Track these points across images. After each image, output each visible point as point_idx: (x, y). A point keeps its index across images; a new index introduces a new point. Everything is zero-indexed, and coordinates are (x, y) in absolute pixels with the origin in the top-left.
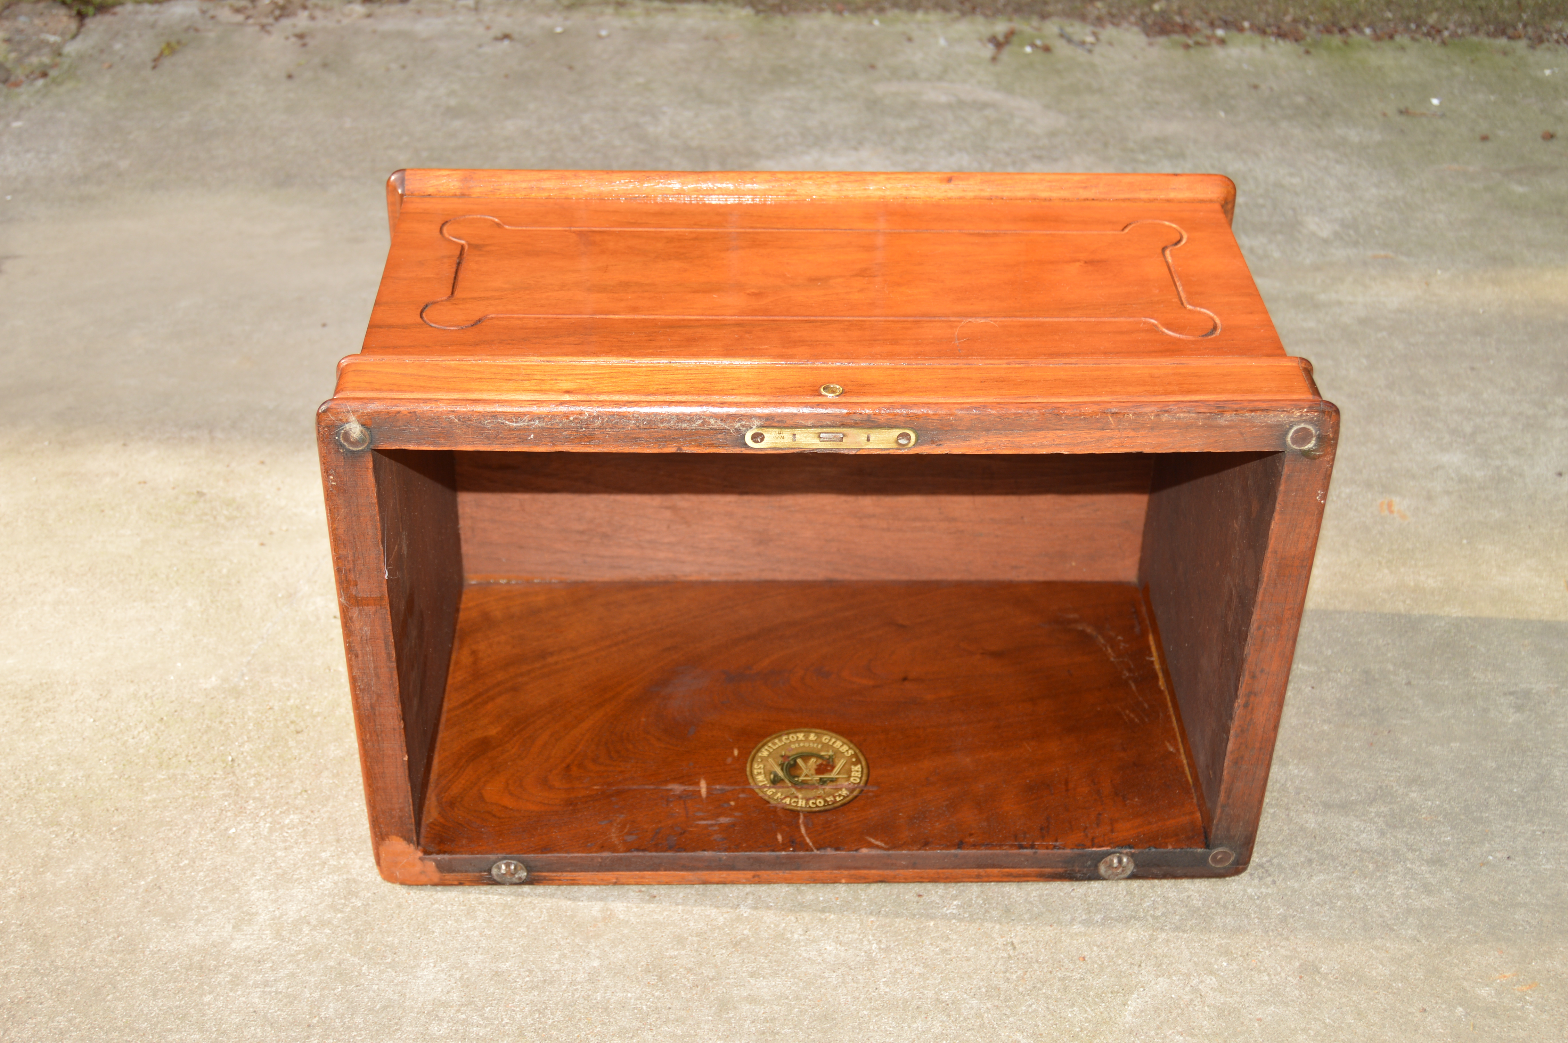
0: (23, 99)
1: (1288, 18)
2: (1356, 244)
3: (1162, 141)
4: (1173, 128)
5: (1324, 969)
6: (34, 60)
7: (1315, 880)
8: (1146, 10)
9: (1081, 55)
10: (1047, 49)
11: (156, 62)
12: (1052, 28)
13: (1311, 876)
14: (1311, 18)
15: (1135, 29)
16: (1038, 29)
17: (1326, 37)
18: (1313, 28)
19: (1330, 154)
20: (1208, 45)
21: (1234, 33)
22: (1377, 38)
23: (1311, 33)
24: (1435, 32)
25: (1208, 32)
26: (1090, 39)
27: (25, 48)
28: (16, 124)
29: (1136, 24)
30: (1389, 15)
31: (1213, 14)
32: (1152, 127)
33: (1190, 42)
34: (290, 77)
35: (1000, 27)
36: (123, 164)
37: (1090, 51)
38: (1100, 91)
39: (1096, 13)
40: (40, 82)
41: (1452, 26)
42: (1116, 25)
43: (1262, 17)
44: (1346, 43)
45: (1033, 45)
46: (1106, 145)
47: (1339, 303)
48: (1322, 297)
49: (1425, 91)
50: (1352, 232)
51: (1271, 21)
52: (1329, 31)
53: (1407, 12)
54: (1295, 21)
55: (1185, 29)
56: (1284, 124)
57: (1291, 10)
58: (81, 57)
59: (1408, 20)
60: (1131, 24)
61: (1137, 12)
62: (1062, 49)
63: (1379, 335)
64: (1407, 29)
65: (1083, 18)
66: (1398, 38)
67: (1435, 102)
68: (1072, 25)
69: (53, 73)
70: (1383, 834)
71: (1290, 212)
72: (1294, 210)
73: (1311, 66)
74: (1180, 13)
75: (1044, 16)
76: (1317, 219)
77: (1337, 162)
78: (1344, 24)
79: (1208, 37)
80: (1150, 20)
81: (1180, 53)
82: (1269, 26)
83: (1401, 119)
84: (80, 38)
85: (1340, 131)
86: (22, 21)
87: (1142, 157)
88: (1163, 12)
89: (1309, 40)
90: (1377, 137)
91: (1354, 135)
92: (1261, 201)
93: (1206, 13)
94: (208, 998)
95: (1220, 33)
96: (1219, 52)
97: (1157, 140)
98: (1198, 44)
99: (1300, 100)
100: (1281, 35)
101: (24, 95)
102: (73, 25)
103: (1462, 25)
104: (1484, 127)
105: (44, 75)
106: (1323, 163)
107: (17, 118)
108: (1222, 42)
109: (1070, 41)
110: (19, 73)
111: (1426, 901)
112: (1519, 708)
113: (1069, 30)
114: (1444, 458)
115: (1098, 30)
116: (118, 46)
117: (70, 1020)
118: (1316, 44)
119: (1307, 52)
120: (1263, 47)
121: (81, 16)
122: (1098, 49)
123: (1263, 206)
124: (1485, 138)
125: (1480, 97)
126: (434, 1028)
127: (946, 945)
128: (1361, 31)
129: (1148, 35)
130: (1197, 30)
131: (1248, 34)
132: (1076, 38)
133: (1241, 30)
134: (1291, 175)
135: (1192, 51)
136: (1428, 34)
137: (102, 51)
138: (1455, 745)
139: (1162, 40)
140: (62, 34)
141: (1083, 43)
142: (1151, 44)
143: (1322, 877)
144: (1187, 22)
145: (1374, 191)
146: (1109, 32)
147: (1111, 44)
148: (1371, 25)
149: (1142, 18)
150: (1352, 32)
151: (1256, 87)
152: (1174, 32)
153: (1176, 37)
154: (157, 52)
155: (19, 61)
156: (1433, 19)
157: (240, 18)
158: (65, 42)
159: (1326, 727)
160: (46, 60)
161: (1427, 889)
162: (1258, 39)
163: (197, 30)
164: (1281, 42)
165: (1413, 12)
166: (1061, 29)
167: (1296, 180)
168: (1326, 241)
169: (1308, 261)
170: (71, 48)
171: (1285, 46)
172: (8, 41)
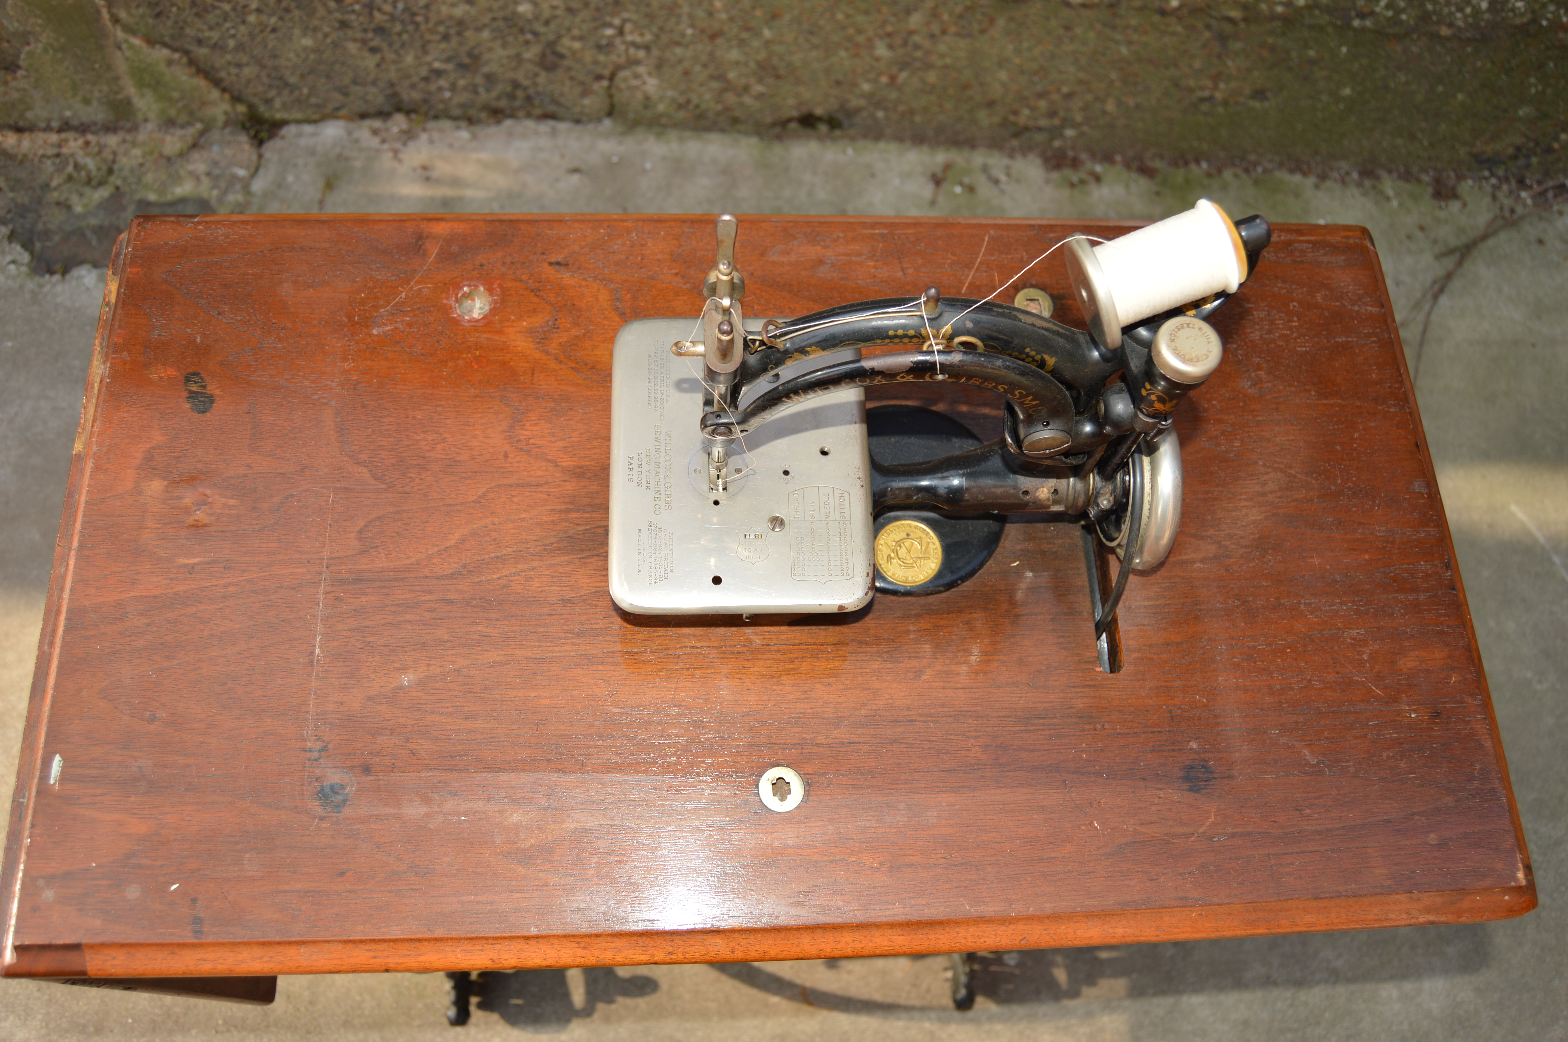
6: (232, 199)
8: (1048, 147)
10: (972, 189)
11: (322, 204)
12: (977, 160)
15: (1038, 162)
16: (968, 163)
18: (1166, 162)
20: (1088, 183)
21: (1108, 168)
22: (1211, 173)
23: (1163, 168)
24: (1253, 164)
25: (1090, 167)
26: (1004, 175)
27: (223, 184)
29: (1040, 157)
30: (1222, 154)
31: (1095, 150)
33: (1076, 179)
35: (941, 157)
41: (1264, 164)
42: (1024, 157)
43: (1131, 153)
44: (1187, 180)
45: (961, 184)
51: (1137, 158)
55: (1074, 163)
59: (1234, 160)
60: (1036, 157)
61: (1042, 146)
62: (983, 189)
64: (1232, 166)
65: (1001, 149)
66: (1225, 172)
68: (992, 157)
74: (1072, 148)
75: (973, 146)
79: (1089, 173)
80: (1049, 155)
84: (261, 171)
86: (216, 152)
88: (1060, 150)
89: (1161, 176)
93: (1091, 148)
98: (1081, 181)
100: (1142, 170)
102: (254, 154)
103: (1272, 161)
108: (1098, 179)
109: (988, 177)
113: (990, 163)
115: (1010, 163)
116: (290, 179)
118: (1165, 181)
120: (1127, 186)
121: (259, 142)
122: (1006, 187)
128: (1200, 166)
129: (1046, 168)
130: (1083, 166)
131: (1118, 168)
132: (994, 174)
133: (1114, 164)
135: (1076, 192)
137: (279, 186)
139: (1055, 175)
140: (248, 166)
141: (998, 181)
142: (1047, 182)
144: (1076, 156)
146: (1018, 165)
147: (1018, 181)
148: (1207, 161)
149: (1045, 152)
150: (1194, 164)
152: (1067, 168)
153: (1066, 173)
154: (320, 189)
155: (221, 200)
156: (1252, 157)
157: (377, 145)
158: (251, 177)
160: (240, 198)
162: (1125, 174)
163: (346, 160)
166: (984, 161)
170: (256, 185)
172: (208, 174)
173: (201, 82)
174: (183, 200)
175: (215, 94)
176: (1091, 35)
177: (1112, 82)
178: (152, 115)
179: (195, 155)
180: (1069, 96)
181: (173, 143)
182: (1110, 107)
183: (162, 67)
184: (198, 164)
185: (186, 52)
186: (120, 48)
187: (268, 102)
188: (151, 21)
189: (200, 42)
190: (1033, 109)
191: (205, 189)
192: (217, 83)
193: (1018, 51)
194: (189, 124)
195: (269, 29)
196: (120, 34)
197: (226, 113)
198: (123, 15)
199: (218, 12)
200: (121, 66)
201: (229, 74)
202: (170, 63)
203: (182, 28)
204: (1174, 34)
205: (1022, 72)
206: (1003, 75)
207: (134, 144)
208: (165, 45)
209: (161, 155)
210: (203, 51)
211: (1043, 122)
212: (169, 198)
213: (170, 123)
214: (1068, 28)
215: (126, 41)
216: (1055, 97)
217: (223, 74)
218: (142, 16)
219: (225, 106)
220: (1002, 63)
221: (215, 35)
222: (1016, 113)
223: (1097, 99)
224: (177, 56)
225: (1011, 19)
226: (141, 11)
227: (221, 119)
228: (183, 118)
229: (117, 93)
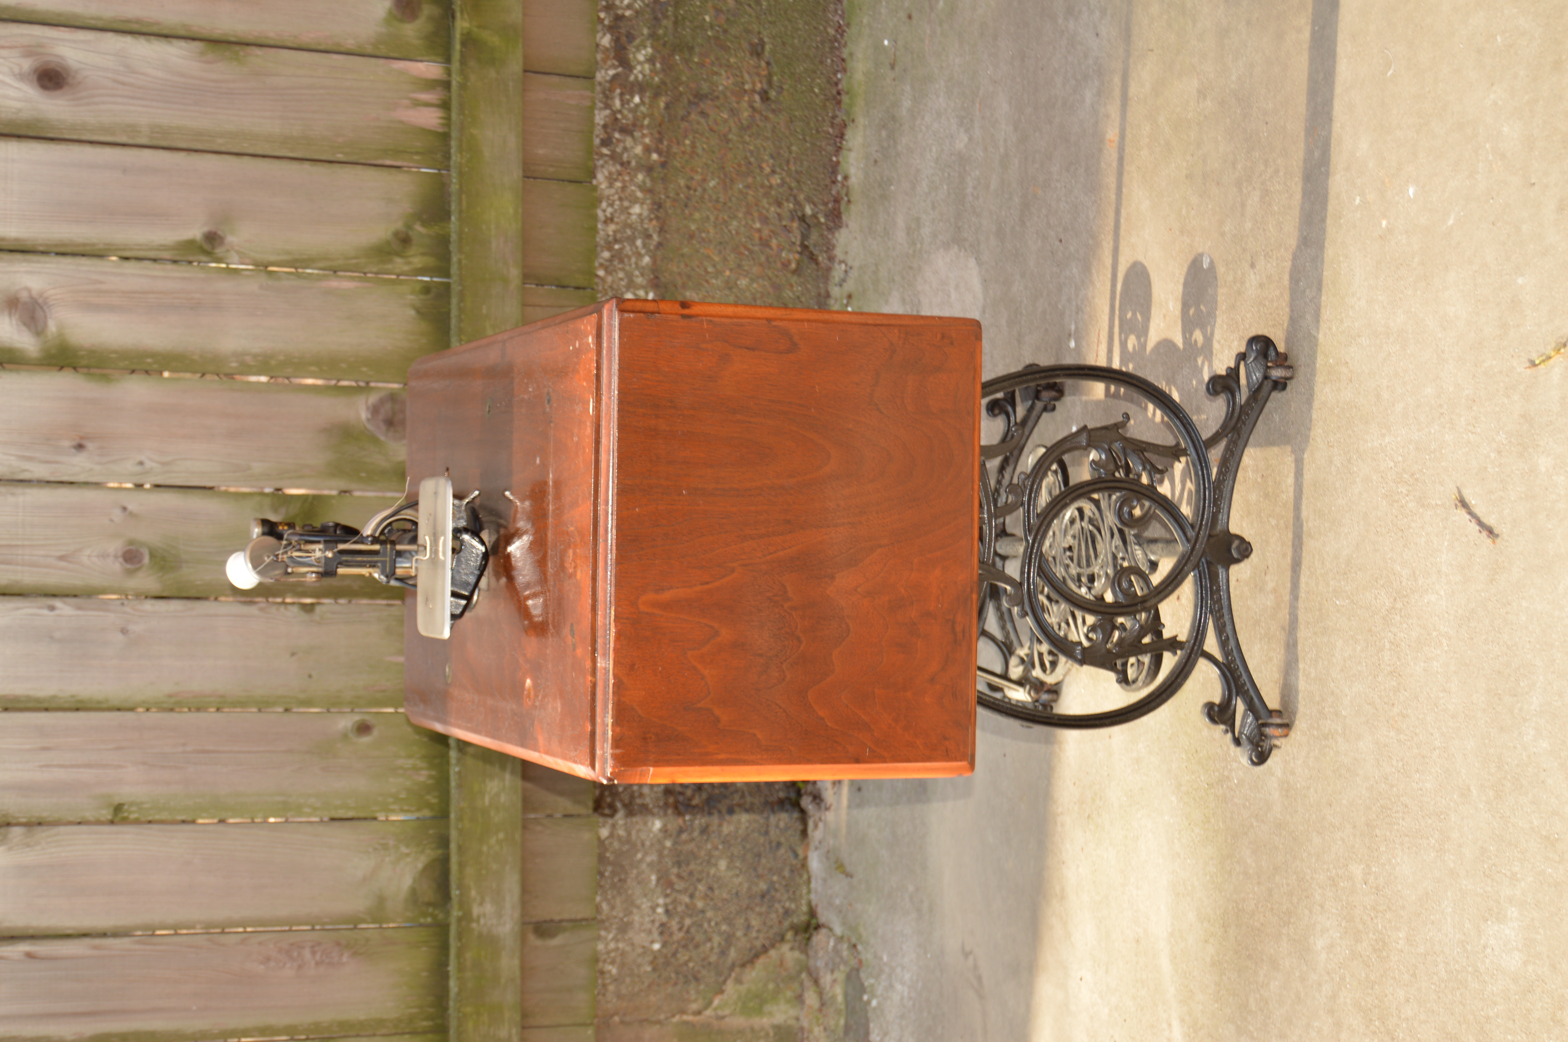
0: (870, 956)
1: (831, 130)
2: (972, 120)
3: (909, 231)
4: (901, 222)
5: (1305, 234)
6: (845, 953)
7: (1271, 230)
8: (824, 227)
9: (853, 274)
10: (850, 297)
11: (849, 875)
12: (835, 291)
13: (1270, 232)
14: (830, 114)
15: (837, 235)
16: (836, 300)
17: (843, 106)
18: (837, 113)
19: (918, 122)
20: (848, 187)
21: (840, 169)
22: (844, 70)
23: (842, 116)
24: (840, 30)
25: (839, 185)
26: (843, 266)
27: (837, 960)
28: (885, 958)
29: (833, 233)
30: (829, 61)
31: (828, 181)
32: (900, 235)
33: (846, 199)
34: (859, 789)
36: (911, 888)
37: (851, 268)
38: (876, 265)
39: (825, 261)
40: (860, 947)
41: (837, 18)
42: (834, 246)
43: (829, 148)
44: (847, 93)
45: (847, 306)
46: (911, 268)
47: (1005, 141)
48: (1002, 150)
49: (878, 47)
50: (965, 121)
51: (832, 142)
52: (839, 103)
53: (827, 49)
54: (832, 125)
55: (837, 201)
56: (899, 148)
57: (825, 129)
58: (843, 923)
59: (832, 48)
60: (834, 237)
61: (826, 233)
62: (849, 286)
63: (1023, 121)
64: (838, 49)
65: (829, 269)
66: (844, 56)
67: (886, 42)
68: (834, 277)
69: (854, 940)
70: (1254, 188)
71: (953, 157)
72: (951, 154)
73: (861, 121)
74: (826, 204)
75: (828, 295)
76: (957, 142)
77: (923, 119)
78: (834, 92)
79: (843, 185)
80: (831, 224)
81: (852, 207)
82: (835, 143)
83: (897, 68)
84: (831, 925)
85: (904, 112)
86: (820, 964)
87: (919, 246)
88: (826, 216)
89: (845, 118)
90: (908, 88)
91: (907, 103)
92: (946, 175)
93: (826, 186)
94: (1298, 786)
95: (840, 178)
96: (853, 181)
97: (908, 234)
98: (847, 195)
99: (884, 134)
100: (842, 136)
101: (867, 956)
102: (823, 931)
103: (836, 10)
104: (902, 15)
105: (855, 946)
106: (923, 128)
107: (881, 959)
108: (846, 178)
109: (844, 280)
110: (853, 962)
111: (1281, 174)
112: (1205, 98)
113: (837, 280)
114: (1088, 101)
115: (837, 260)
116: (837, 902)
117: (1304, 851)
118: (848, 113)
119: (853, 121)
120: (850, 150)
121: (818, 927)
122: (850, 263)
123: (949, 174)
124: (910, 17)
125: (883, 11)
126: (1313, 675)
127: (1290, 423)
128: (840, 80)
129: (840, 227)
130: (838, 193)
131: (841, 159)
132: (842, 275)
133: (838, 163)
134: (931, 151)
135: (852, 199)
136: (842, 35)
137: (840, 911)
138: (1219, 138)
139: (844, 218)
140: (829, 937)
141: (846, 272)
142: (847, 226)
143: (1270, 226)
144: (832, 199)
145: (941, 100)
146: (838, 253)
147: (846, 253)
148: (835, 74)
149: (829, 229)
150: (840, 87)
151: (876, 161)
152: (839, 208)
153: (843, 208)
154: (842, 876)
155: (845, 963)
156: (831, 31)
157: (821, 825)
158: (834, 935)
159: (1210, 206)
160: (845, 946)
161: (1277, 171)
162: (844, 152)
163: (828, 852)
164: (846, 137)
165: (827, 45)
166: (836, 285)
167: (934, 149)
168: (971, 139)
169: (982, 154)
170: (838, 930)
171: (849, 134)
172: (832, 971)
173: (761, 962)
174: (846, 995)
175: (773, 953)
176: (697, 215)
177: (748, 187)
178: (793, 1012)
179: (822, 981)
180: (765, 220)
181: (811, 998)
182: (776, 180)
183: (743, 988)
184: (826, 979)
185: (732, 967)
186: (722, 1018)
187: (787, 913)
188: (702, 987)
189: (723, 953)
190: (781, 248)
191: (840, 975)
192: (765, 950)
193: (718, 273)
194: (802, 984)
195: (709, 893)
196: (708, 1012)
197: (792, 949)
198: (694, 1006)
199: (693, 930)
200: (739, 1021)
201: (757, 938)
202: (739, 981)
203: (710, 964)
204: (693, 146)
205: (739, 266)
206: (743, 282)
207: (811, 1031)
208: (724, 982)
209: (820, 1010)
210: (733, 954)
211: (796, 238)
212: (843, 1007)
213: (799, 999)
214: (692, 236)
215: (715, 1009)
216: (766, 232)
217: (758, 944)
218: (698, 992)
219: (785, 948)
220: (730, 285)
221: (716, 939)
222: (786, 265)
223: (766, 195)
224: (733, 975)
225: (684, 286)
226: (692, 992)
227: (797, 954)
228: (796, 986)
229: (767, 1034)
